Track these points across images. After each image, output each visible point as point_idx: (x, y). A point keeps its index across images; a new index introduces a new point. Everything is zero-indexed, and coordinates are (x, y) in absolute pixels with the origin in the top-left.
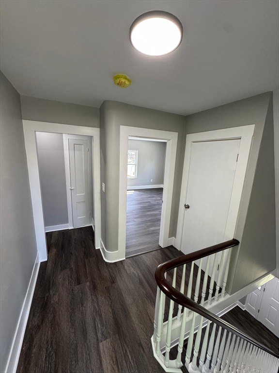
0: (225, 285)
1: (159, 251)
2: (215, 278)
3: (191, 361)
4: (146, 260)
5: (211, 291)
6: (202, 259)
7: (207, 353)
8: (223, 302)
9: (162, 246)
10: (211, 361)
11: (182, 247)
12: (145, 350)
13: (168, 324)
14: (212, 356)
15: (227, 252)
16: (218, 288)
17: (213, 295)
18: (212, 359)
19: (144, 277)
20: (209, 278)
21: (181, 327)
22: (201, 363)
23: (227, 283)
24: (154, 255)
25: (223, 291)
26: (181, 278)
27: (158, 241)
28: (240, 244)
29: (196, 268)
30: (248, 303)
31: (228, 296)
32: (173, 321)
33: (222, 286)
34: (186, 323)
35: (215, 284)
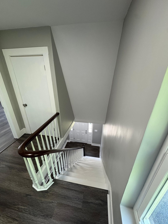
0: (59, 135)
1: (17, 142)
2: (55, 135)
3: (56, 175)
4: (8, 153)
5: (55, 142)
6: (45, 129)
7: (61, 166)
8: (61, 143)
9: (18, 138)
10: (64, 168)
11: (32, 131)
12: (32, 194)
13: (39, 172)
14: (63, 165)
15: (55, 120)
16: (57, 139)
17: (56, 143)
18: (64, 166)
19: (12, 163)
20: (52, 137)
21: (46, 167)
22: (60, 172)
23: (60, 134)
24: (14, 146)
25: (60, 138)
26: (37, 146)
27: (13, 136)
28: (60, 114)
29: (44, 136)
30: (70, 138)
31: (62, 139)
32: (41, 168)
33: (59, 136)
34: (48, 164)
35: (55, 138)
